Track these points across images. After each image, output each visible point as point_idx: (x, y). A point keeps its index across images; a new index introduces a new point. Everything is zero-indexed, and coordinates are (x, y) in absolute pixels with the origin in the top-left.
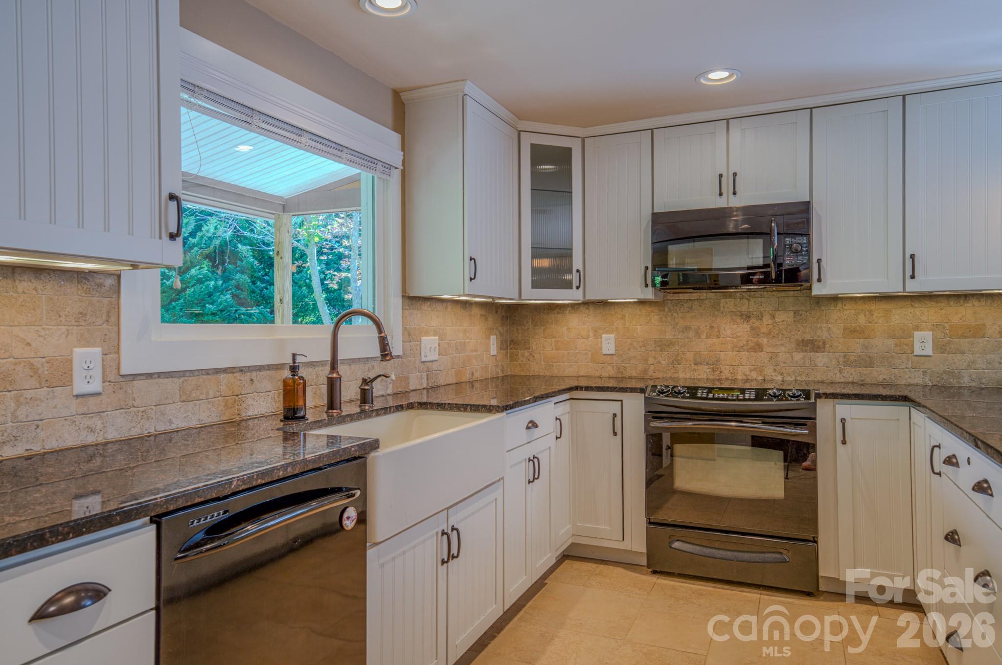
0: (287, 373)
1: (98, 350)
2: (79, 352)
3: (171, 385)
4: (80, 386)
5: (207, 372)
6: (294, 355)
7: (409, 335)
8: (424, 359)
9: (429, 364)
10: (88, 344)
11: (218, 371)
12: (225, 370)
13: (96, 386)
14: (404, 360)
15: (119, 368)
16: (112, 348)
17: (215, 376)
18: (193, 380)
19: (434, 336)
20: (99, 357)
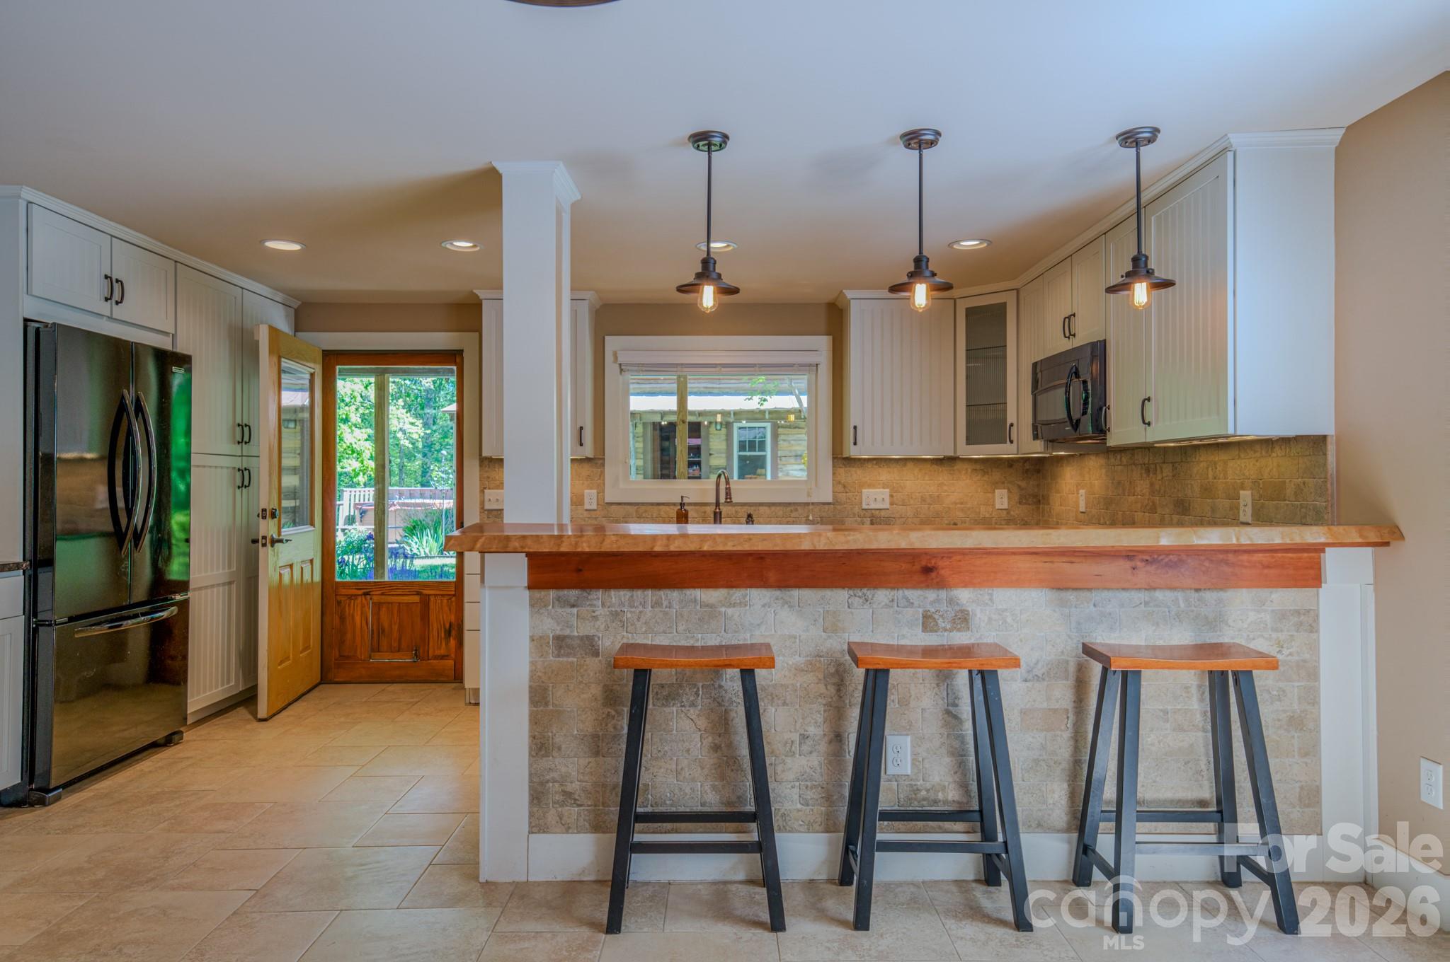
0: (679, 507)
1: (595, 491)
2: (587, 491)
3: (632, 509)
4: (587, 506)
5: (652, 504)
6: (682, 497)
7: (844, 487)
8: (864, 506)
9: (873, 511)
10: (591, 489)
11: (658, 504)
12: (663, 504)
13: (594, 507)
14: (838, 507)
15: (604, 499)
16: (601, 490)
17: (658, 507)
18: (643, 508)
19: (883, 488)
20: (596, 494)
